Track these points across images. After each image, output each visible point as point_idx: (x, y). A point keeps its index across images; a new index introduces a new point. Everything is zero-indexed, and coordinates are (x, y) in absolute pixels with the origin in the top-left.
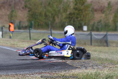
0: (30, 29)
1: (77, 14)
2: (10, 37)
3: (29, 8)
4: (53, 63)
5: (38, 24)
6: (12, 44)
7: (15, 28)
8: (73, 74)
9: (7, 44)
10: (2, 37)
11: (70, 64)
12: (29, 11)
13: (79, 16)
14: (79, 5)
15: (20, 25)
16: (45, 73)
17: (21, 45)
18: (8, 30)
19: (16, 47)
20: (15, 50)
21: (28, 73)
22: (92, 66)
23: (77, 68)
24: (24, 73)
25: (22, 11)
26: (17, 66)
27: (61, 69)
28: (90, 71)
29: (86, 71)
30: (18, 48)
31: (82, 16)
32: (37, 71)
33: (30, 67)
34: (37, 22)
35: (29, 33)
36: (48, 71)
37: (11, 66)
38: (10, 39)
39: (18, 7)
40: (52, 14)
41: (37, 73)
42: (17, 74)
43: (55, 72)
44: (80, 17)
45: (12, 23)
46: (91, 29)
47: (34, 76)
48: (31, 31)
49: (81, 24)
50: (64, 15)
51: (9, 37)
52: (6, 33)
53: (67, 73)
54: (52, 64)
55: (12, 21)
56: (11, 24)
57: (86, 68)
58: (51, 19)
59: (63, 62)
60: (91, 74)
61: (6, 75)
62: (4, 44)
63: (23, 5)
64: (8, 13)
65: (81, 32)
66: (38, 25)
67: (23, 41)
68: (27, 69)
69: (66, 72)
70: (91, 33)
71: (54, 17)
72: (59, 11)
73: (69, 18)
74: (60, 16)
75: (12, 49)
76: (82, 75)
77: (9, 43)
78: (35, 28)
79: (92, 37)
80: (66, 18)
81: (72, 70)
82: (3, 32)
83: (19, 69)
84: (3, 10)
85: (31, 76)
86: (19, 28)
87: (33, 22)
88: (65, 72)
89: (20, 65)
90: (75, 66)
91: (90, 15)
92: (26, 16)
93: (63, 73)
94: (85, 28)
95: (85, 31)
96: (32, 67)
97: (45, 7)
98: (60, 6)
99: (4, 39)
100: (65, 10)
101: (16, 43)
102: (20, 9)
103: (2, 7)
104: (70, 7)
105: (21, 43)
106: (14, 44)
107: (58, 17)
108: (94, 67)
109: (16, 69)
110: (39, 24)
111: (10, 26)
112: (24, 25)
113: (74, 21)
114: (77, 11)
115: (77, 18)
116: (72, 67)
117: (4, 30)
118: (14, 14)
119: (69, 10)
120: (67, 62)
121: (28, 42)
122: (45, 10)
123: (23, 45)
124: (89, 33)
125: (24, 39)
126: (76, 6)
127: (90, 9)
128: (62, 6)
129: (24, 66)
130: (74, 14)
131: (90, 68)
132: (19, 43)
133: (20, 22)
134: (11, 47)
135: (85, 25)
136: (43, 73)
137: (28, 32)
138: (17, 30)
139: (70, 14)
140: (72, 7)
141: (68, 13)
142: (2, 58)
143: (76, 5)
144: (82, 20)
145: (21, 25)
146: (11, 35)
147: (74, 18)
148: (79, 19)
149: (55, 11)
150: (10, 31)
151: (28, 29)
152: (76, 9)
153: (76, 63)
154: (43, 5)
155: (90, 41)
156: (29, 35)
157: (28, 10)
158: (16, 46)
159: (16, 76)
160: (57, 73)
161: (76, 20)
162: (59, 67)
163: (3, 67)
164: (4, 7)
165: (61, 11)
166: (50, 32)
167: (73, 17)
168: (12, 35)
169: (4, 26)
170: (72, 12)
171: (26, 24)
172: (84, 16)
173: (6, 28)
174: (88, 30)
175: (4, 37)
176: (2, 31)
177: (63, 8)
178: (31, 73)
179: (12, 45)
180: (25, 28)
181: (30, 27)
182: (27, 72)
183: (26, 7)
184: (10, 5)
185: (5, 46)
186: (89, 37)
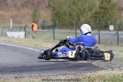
0: (54, 28)
1: (103, 13)
2: (34, 38)
3: (53, 7)
4: (78, 64)
5: (62, 23)
6: (35, 44)
7: (38, 28)
8: (99, 75)
9: (30, 44)
10: (25, 37)
11: (96, 65)
12: (53, 10)
13: (104, 15)
14: (105, 4)
15: (43, 24)
16: (70, 74)
17: (45, 45)
18: (31, 30)
19: (39, 48)
20: (39, 51)
21: (53, 74)
22: (119, 67)
23: (103, 69)
24: (48, 74)
25: (45, 10)
26: (41, 68)
27: (87, 70)
28: (117, 73)
29: (112, 72)
30: (41, 48)
31: (108, 15)
32: (62, 72)
33: (54, 68)
34: (61, 21)
35: (53, 33)
36: (72, 73)
37: (35, 67)
38: (33, 39)
39: (41, 6)
40: (77, 13)
41: (61, 75)
42: (40, 76)
43: (80, 73)
44: (107, 16)
45: (35, 22)
46: (117, 28)
47: (58, 77)
48: (55, 31)
49: (107, 23)
50: (90, 14)
51: (32, 37)
52: (29, 33)
53: (93, 75)
54: (76, 65)
55: (35, 21)
56: (34, 24)
57: (113, 69)
58: (76, 19)
59: (88, 63)
60: (118, 75)
61: (30, 76)
62: (27, 45)
63: (46, 4)
64: (31, 12)
65: (107, 32)
66: (62, 25)
67: (47, 42)
68: (51, 70)
69: (92, 73)
70: (118, 32)
71: (79, 16)
72: (84, 10)
73: (95, 17)
74: (85, 15)
75: (35, 50)
76: (109, 77)
77: (32, 43)
78: (59, 28)
79: (119, 37)
80: (92, 17)
81: (98, 71)
82: (26, 33)
83: (43, 70)
84: (26, 9)
85: (55, 77)
86: (43, 28)
87: (57, 22)
88: (90, 74)
89: (44, 66)
90: (101, 67)
91: (117, 14)
92: (50, 15)
93: (88, 74)
94: (111, 28)
95: (111, 31)
96: (56, 68)
97: (69, 6)
98: (85, 5)
99: (27, 39)
100: (91, 9)
101: (39, 44)
102: (43, 8)
103: (25, 7)
104: (96, 6)
105: (44, 44)
106: (37, 45)
107: (83, 17)
108: (121, 68)
109: (40, 70)
110: (64, 23)
111: (33, 26)
112: (48, 25)
113: (100, 20)
114: (103, 10)
115: (103, 17)
116: (98, 68)
117: (27, 29)
118: (37, 13)
119: (94, 9)
120: (93, 63)
121: (52, 42)
122: (69, 9)
123: (47, 45)
124: (115, 32)
125: (47, 39)
126: (102, 5)
127: (117, 8)
128: (87, 5)
129: (48, 67)
130: (100, 13)
131: (117, 69)
132: (43, 43)
133: (44, 22)
134: (34, 48)
135: (111, 24)
136: (67, 74)
137: (51, 32)
138: (41, 30)
139: (96, 13)
140: (97, 6)
141: (94, 12)
142: (25, 59)
143: (102, 3)
144: (108, 19)
145: (45, 25)
146: (34, 35)
147: (100, 17)
148: (105, 18)
149: (79, 9)
150: (33, 31)
151: (52, 29)
152: (101, 8)
153: (102, 64)
154: (67, 4)
155: (117, 41)
156: (53, 35)
157: (51, 9)
158: (40, 46)
159: (40, 78)
160: (82, 74)
161: (102, 19)
162: (85, 68)
163: (26, 69)
164: (27, 6)
165: (87, 9)
166: (74, 32)
167: (98, 16)
168: (36, 35)
169: (27, 26)
170: (98, 11)
171: (50, 23)
172: (110, 15)
173: (30, 27)
174: (115, 30)
175: (27, 38)
176: (25, 31)
177: (88, 6)
178: (55, 75)
179: (36, 46)
180: (49, 27)
181: (54, 26)
182: (51, 74)
183: (49, 6)
184: (33, 4)
185: (28, 46)
186: (116, 37)
